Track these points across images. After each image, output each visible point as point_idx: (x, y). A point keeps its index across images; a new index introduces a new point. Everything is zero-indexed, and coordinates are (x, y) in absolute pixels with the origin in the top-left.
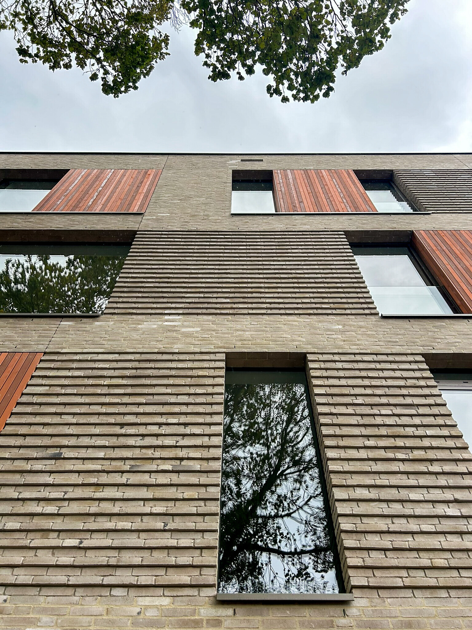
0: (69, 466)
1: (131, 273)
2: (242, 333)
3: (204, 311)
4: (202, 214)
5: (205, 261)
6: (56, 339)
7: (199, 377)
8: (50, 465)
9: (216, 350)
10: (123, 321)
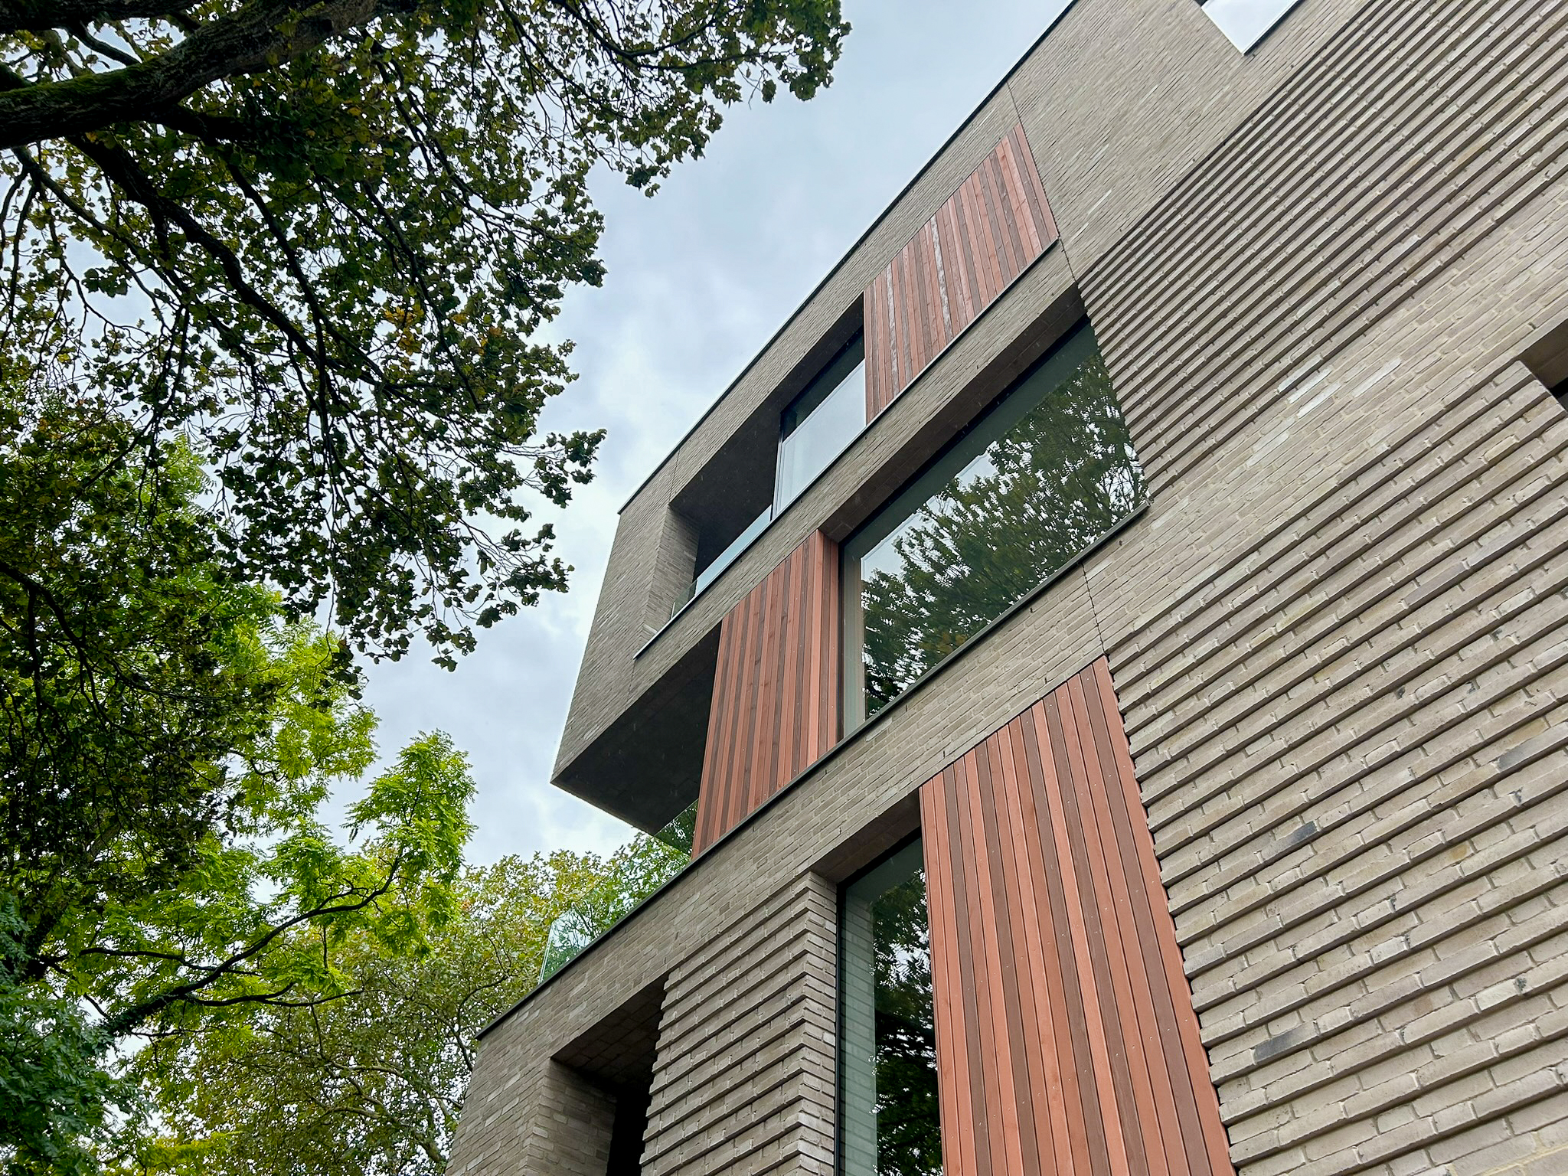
0: (1349, 840)
1: (1136, 374)
2: (1522, 278)
3: (1373, 312)
4: (1178, 122)
5: (1273, 208)
6: (1103, 613)
7: (1494, 463)
8: (1308, 860)
9: (1488, 371)
10: (1204, 479)
